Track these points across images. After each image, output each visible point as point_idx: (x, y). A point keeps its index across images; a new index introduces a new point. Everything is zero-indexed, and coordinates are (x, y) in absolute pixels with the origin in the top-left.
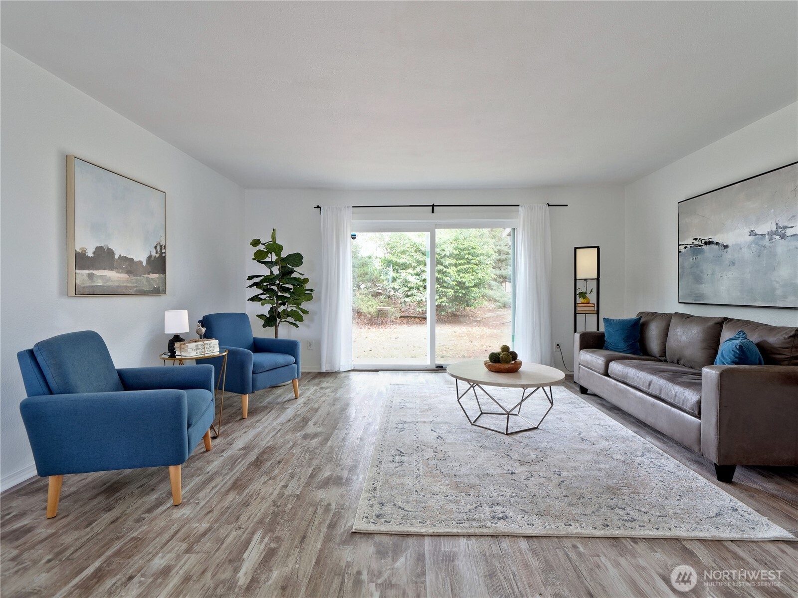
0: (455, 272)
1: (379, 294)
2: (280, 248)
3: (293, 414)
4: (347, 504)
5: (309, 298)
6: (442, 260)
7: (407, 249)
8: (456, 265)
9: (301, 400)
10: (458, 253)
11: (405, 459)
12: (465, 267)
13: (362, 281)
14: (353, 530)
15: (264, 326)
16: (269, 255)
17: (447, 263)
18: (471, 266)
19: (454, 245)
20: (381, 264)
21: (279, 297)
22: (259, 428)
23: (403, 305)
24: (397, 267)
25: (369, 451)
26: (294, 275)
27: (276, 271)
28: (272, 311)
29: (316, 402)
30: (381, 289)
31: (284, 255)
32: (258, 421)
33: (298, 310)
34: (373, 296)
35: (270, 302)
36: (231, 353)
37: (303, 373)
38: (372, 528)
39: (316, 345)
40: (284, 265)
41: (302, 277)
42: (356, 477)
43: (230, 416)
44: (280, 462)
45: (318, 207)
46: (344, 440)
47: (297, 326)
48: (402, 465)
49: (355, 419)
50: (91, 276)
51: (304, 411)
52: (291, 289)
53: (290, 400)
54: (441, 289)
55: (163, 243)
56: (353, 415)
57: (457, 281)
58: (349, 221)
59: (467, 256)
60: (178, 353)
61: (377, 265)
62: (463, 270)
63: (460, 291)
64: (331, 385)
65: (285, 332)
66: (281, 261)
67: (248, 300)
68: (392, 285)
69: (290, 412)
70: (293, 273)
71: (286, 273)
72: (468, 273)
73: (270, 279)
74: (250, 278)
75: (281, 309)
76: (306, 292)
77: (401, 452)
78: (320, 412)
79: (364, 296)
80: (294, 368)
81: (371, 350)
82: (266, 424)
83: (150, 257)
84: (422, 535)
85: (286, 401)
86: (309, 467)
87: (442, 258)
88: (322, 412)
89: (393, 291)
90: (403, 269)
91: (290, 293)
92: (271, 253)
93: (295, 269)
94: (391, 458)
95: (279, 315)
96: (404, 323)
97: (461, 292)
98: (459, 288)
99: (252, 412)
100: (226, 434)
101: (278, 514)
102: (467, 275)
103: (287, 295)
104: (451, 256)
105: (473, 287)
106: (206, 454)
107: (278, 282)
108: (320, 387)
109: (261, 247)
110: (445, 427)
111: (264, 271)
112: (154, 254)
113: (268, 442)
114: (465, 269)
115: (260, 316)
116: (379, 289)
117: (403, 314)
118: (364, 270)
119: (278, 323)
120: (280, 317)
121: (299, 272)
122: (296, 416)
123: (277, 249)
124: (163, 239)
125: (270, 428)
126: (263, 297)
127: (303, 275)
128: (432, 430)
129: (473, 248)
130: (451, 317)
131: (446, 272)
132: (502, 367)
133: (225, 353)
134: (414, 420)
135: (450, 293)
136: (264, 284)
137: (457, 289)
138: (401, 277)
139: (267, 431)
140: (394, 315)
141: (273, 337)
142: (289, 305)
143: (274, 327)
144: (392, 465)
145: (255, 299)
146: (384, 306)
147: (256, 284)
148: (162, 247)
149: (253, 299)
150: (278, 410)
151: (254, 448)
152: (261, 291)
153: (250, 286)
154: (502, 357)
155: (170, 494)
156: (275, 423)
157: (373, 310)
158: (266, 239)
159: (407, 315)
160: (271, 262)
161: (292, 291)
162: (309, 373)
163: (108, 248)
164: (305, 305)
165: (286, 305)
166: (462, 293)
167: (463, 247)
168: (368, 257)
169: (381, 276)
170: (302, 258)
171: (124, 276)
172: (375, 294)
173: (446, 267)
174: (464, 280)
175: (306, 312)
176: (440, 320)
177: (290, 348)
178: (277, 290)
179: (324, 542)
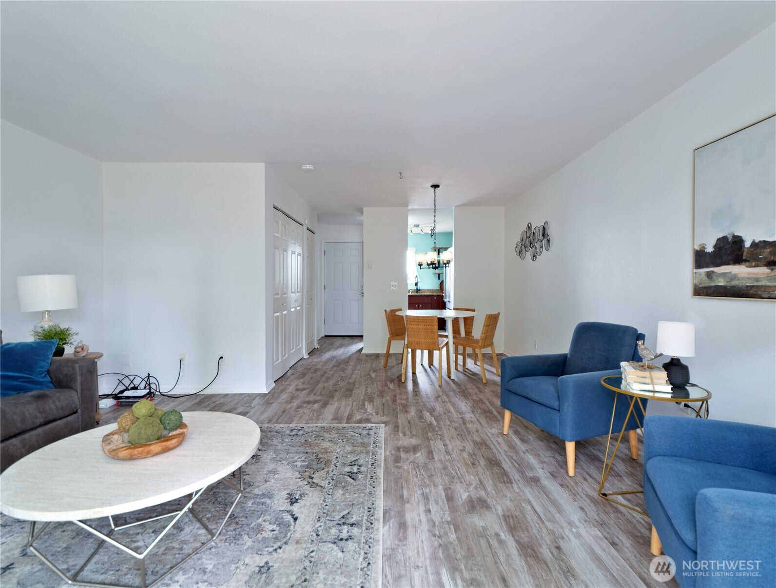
11: (348, 469)
48: (351, 462)
77: (351, 477)
94: (363, 469)
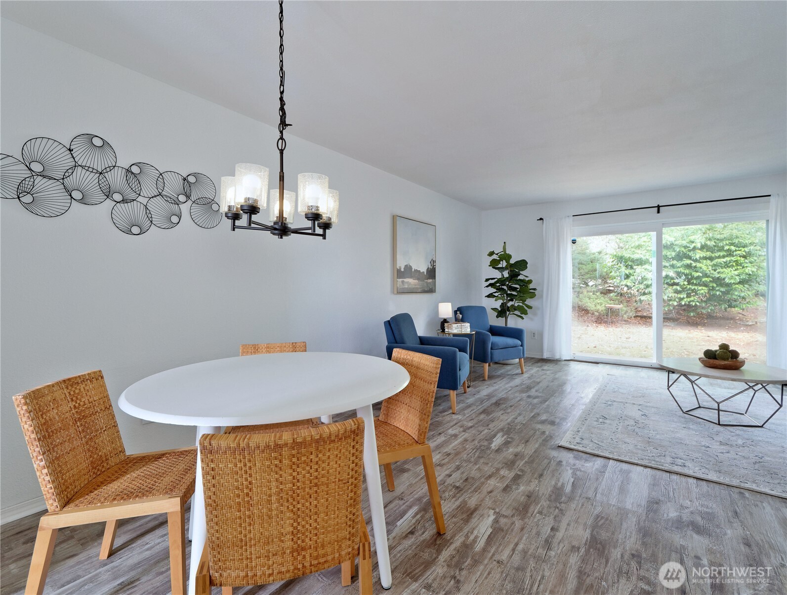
0: (710, 267)
1: (610, 291)
2: (510, 257)
3: (520, 382)
4: (557, 434)
5: (533, 296)
6: (691, 254)
7: (643, 244)
8: (711, 259)
9: (526, 375)
10: (714, 244)
12: (724, 260)
13: (590, 278)
14: (560, 445)
15: (497, 317)
16: (501, 262)
17: (698, 257)
18: (733, 259)
19: (707, 235)
20: (612, 260)
21: (508, 295)
22: (496, 387)
23: (639, 304)
24: (630, 263)
25: (577, 413)
26: (520, 277)
27: (506, 274)
28: (502, 305)
29: (538, 378)
30: (612, 287)
31: (512, 261)
32: (495, 383)
33: (524, 306)
34: (601, 293)
35: (502, 298)
36: (477, 333)
37: (528, 358)
38: (572, 447)
39: (539, 336)
40: (512, 270)
41: (527, 279)
42: (565, 424)
43: (475, 377)
44: (511, 406)
45: (541, 219)
46: (559, 403)
47: (523, 318)
49: (570, 393)
50: (403, 282)
51: (528, 382)
52: (518, 288)
53: (517, 374)
54: (688, 287)
55: (434, 259)
56: (569, 390)
57: (712, 278)
58: (570, 229)
59: (727, 248)
60: (446, 330)
61: (609, 261)
62: (721, 264)
63: (717, 288)
64: (552, 369)
65: (513, 322)
66: (510, 266)
67: (486, 297)
68: (624, 282)
69: (517, 381)
70: (519, 275)
71: (514, 276)
72: (729, 267)
73: (502, 281)
74: (487, 280)
75: (510, 304)
76: (530, 291)
78: (541, 385)
79: (591, 293)
80: (520, 350)
81: (595, 347)
82: (500, 386)
83: (428, 268)
84: (609, 459)
85: (513, 375)
86: (532, 412)
87: (690, 251)
88: (543, 385)
89: (626, 289)
90: (638, 265)
91: (517, 292)
92: (502, 261)
93: (521, 272)
95: (508, 309)
96: (640, 323)
97: (718, 290)
98: (715, 285)
99: (490, 377)
100: (475, 387)
101: (511, 429)
102: (726, 270)
103: (514, 293)
104: (703, 247)
105: (737, 284)
106: (465, 394)
107: (507, 283)
108: (542, 368)
109: (495, 257)
110: (653, 410)
111: (497, 275)
112: (430, 267)
113: (503, 395)
114: (724, 262)
115: (494, 309)
116: (610, 286)
117: (639, 314)
118: (592, 267)
119: (507, 314)
120: (509, 311)
121: (524, 275)
122: (522, 384)
123: (507, 257)
124: (434, 256)
125: (503, 388)
126: (496, 294)
127: (527, 277)
128: (639, 410)
129: (737, 237)
130: (706, 319)
131: (695, 267)
132: (718, 364)
133: (474, 333)
134: (624, 401)
135: (702, 291)
136: (497, 285)
137: (713, 287)
138: (635, 274)
139: (501, 389)
140: (627, 314)
141: (504, 326)
142: (516, 302)
143: (504, 318)
144: (595, 423)
145: (490, 296)
146: (615, 304)
147: (491, 285)
148: (433, 262)
149: (489, 296)
150: (509, 378)
151: (493, 396)
152: (495, 290)
153: (487, 286)
154: (719, 354)
155: (450, 408)
156: (507, 386)
157: (601, 308)
158: (499, 249)
159: (645, 314)
160: (502, 268)
161: (518, 290)
162: (533, 358)
163: (410, 266)
164: (529, 302)
165: (514, 302)
166: (721, 291)
167: (722, 236)
168: (598, 252)
169: (611, 272)
170: (527, 263)
171: (416, 281)
172: (605, 292)
173: (696, 261)
174: (723, 276)
175: (530, 307)
176: (689, 323)
177: (517, 334)
178: (507, 289)
179: (540, 445)
